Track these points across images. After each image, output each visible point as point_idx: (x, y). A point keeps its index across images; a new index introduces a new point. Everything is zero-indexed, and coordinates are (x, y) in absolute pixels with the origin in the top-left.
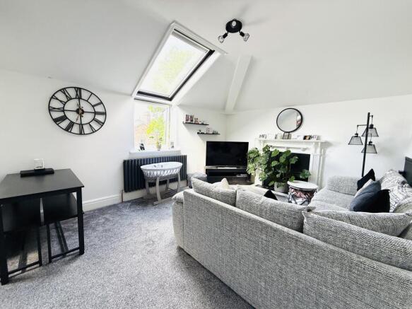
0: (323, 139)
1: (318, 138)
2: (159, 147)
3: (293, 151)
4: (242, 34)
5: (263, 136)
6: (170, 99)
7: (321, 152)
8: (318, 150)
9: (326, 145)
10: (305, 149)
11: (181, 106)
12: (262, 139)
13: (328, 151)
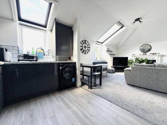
0: (161, 54)
1: (159, 54)
2: (101, 58)
3: (149, 59)
4: (140, 22)
5: (134, 55)
6: (102, 43)
7: (161, 59)
8: (160, 58)
9: (162, 56)
10: (153, 58)
11: (106, 45)
12: (133, 55)
13: (164, 58)
